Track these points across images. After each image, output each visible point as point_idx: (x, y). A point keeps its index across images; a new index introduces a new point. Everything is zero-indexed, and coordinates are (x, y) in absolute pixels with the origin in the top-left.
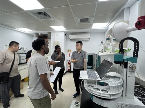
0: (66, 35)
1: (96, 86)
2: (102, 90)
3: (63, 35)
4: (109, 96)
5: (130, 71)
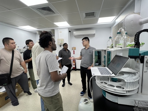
0: (70, 31)
1: (110, 83)
2: (117, 87)
3: (67, 31)
4: (125, 92)
5: (147, 66)
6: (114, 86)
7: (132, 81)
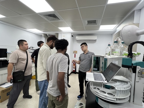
1: (102, 89)
3: (69, 36)
6: (105, 93)
7: (122, 89)
